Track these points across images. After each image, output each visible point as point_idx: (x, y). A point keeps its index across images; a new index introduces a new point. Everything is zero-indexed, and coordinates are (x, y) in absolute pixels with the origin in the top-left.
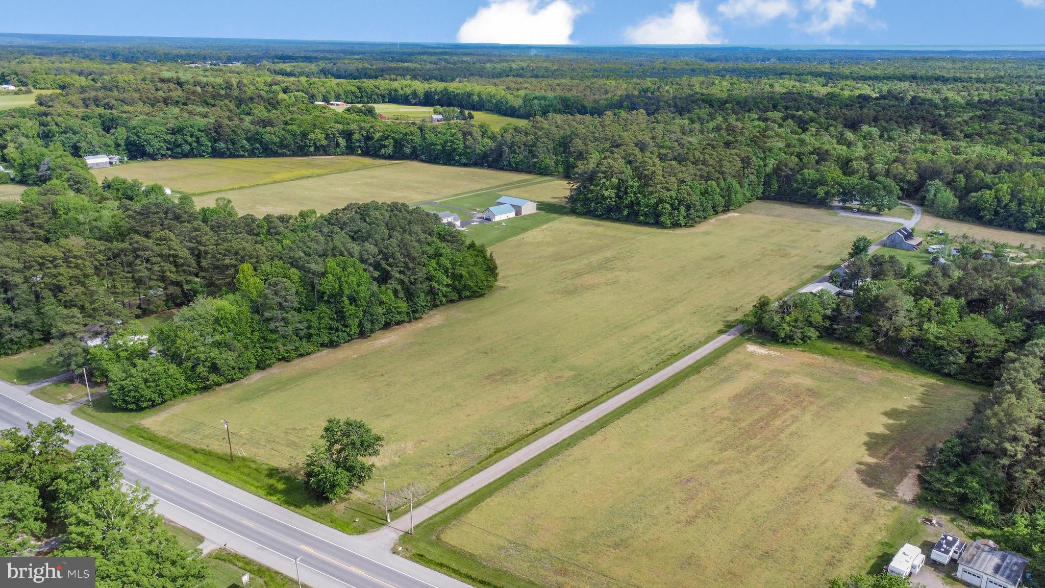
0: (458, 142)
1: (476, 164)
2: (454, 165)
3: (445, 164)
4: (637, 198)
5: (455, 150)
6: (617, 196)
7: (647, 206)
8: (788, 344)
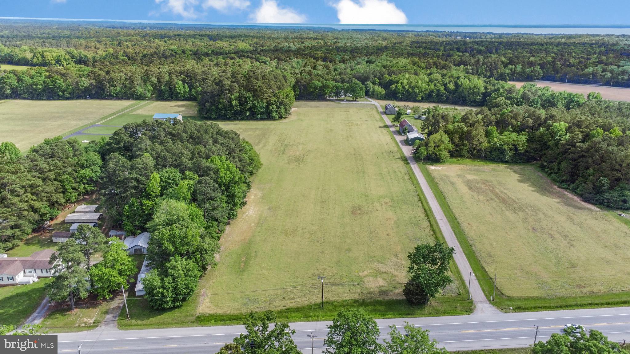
0: (60, 82)
1: (79, 97)
2: (58, 99)
3: (48, 99)
4: (254, 104)
5: (58, 88)
6: (240, 104)
7: (261, 108)
8: (441, 162)
